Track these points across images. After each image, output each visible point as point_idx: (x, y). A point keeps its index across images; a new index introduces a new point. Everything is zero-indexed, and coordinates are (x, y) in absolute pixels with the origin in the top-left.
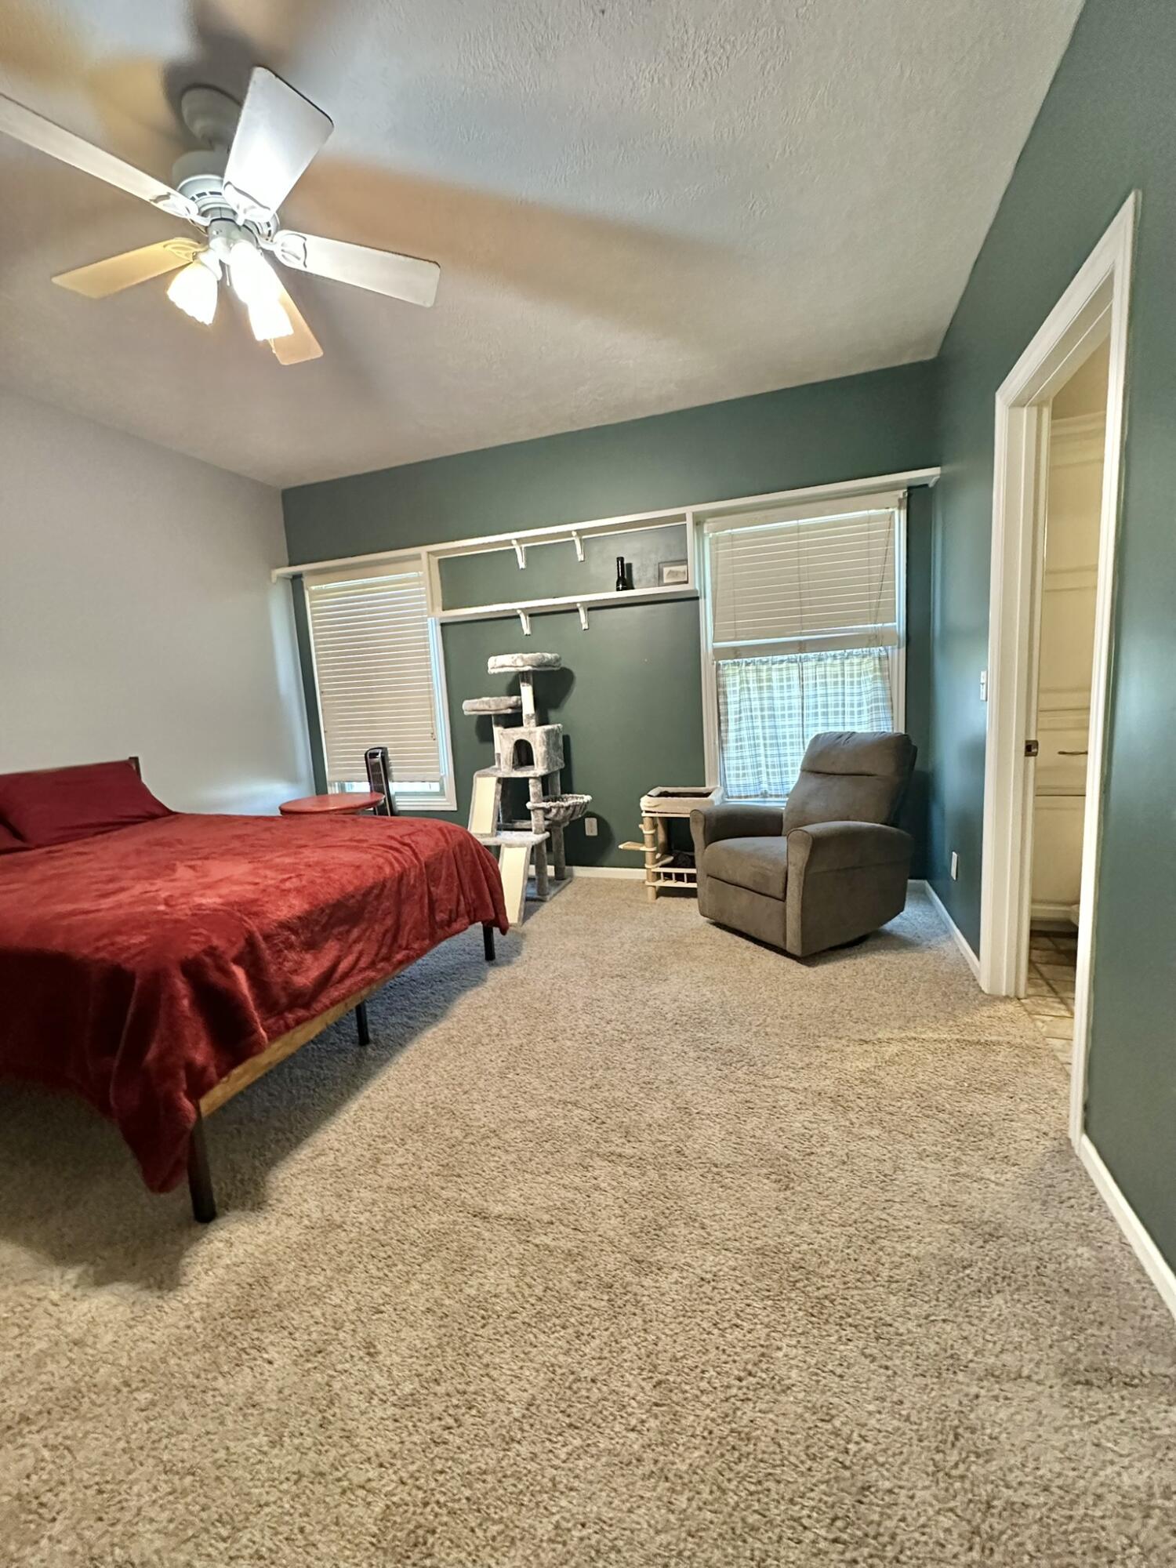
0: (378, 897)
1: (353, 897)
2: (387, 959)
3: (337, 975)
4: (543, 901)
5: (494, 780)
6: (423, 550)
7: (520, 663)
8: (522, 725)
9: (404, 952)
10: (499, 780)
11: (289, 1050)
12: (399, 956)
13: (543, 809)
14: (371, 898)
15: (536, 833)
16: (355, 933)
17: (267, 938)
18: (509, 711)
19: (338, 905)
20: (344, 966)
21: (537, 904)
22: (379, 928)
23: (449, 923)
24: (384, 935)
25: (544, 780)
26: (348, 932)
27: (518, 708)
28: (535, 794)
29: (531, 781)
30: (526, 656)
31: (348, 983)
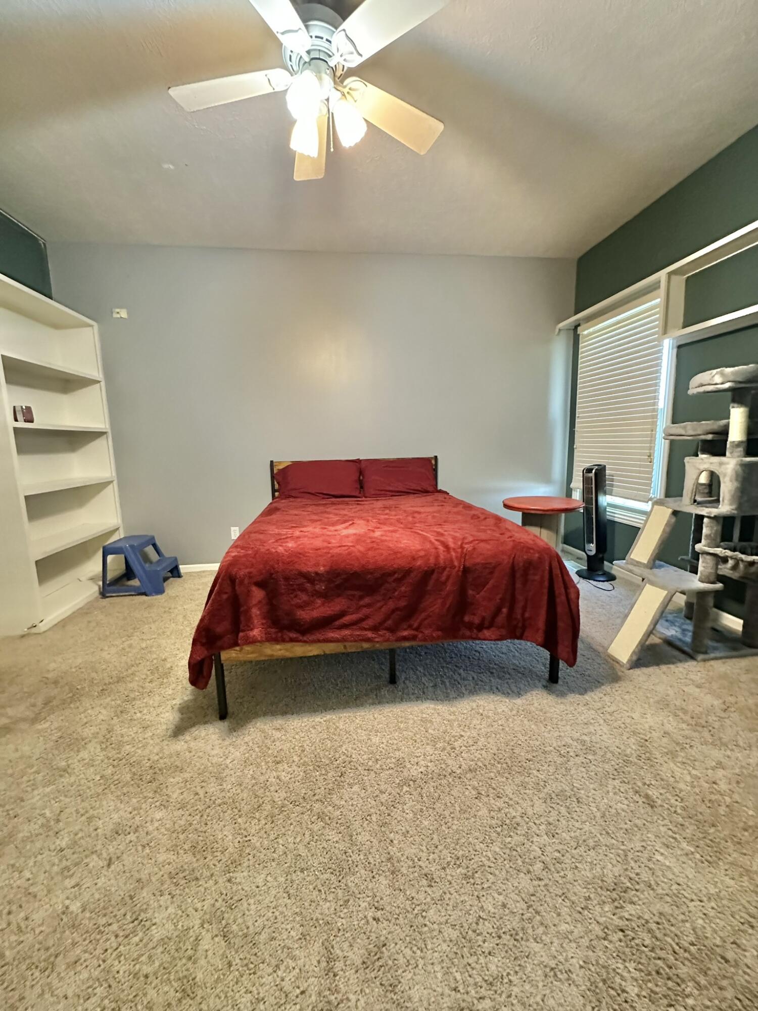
0: (399, 580)
1: (372, 573)
2: (392, 630)
3: (337, 623)
4: (692, 658)
5: (670, 511)
6: (662, 275)
7: (718, 379)
8: (724, 455)
9: (413, 632)
10: (675, 513)
11: (288, 654)
12: (405, 633)
13: (714, 555)
14: (391, 579)
15: (701, 581)
16: (367, 600)
17: (287, 579)
18: (710, 437)
19: (355, 575)
20: (347, 619)
21: (682, 656)
22: (391, 605)
23: (480, 627)
24: (393, 611)
25: (726, 522)
26: (361, 598)
27: (724, 432)
28: (706, 536)
29: (705, 520)
30: (729, 370)
31: (346, 632)
